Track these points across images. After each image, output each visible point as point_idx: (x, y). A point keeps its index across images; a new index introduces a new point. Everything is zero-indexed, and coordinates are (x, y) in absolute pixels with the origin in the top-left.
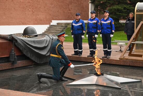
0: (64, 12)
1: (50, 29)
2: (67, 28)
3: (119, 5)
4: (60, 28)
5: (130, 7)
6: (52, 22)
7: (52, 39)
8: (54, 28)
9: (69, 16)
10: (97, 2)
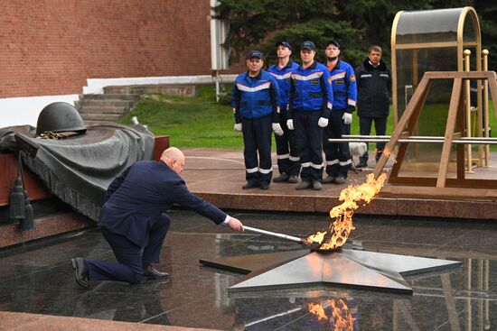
0: (124, 50)
1: (84, 107)
2: (141, 101)
3: (310, 23)
4: (117, 104)
5: (343, 27)
6: (86, 85)
7: (139, 140)
8: (95, 104)
9: (141, 64)
10: (236, 15)
